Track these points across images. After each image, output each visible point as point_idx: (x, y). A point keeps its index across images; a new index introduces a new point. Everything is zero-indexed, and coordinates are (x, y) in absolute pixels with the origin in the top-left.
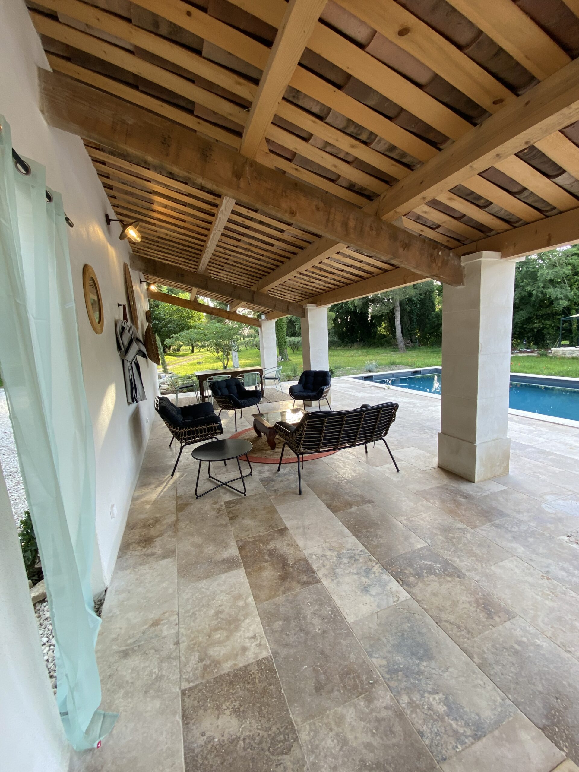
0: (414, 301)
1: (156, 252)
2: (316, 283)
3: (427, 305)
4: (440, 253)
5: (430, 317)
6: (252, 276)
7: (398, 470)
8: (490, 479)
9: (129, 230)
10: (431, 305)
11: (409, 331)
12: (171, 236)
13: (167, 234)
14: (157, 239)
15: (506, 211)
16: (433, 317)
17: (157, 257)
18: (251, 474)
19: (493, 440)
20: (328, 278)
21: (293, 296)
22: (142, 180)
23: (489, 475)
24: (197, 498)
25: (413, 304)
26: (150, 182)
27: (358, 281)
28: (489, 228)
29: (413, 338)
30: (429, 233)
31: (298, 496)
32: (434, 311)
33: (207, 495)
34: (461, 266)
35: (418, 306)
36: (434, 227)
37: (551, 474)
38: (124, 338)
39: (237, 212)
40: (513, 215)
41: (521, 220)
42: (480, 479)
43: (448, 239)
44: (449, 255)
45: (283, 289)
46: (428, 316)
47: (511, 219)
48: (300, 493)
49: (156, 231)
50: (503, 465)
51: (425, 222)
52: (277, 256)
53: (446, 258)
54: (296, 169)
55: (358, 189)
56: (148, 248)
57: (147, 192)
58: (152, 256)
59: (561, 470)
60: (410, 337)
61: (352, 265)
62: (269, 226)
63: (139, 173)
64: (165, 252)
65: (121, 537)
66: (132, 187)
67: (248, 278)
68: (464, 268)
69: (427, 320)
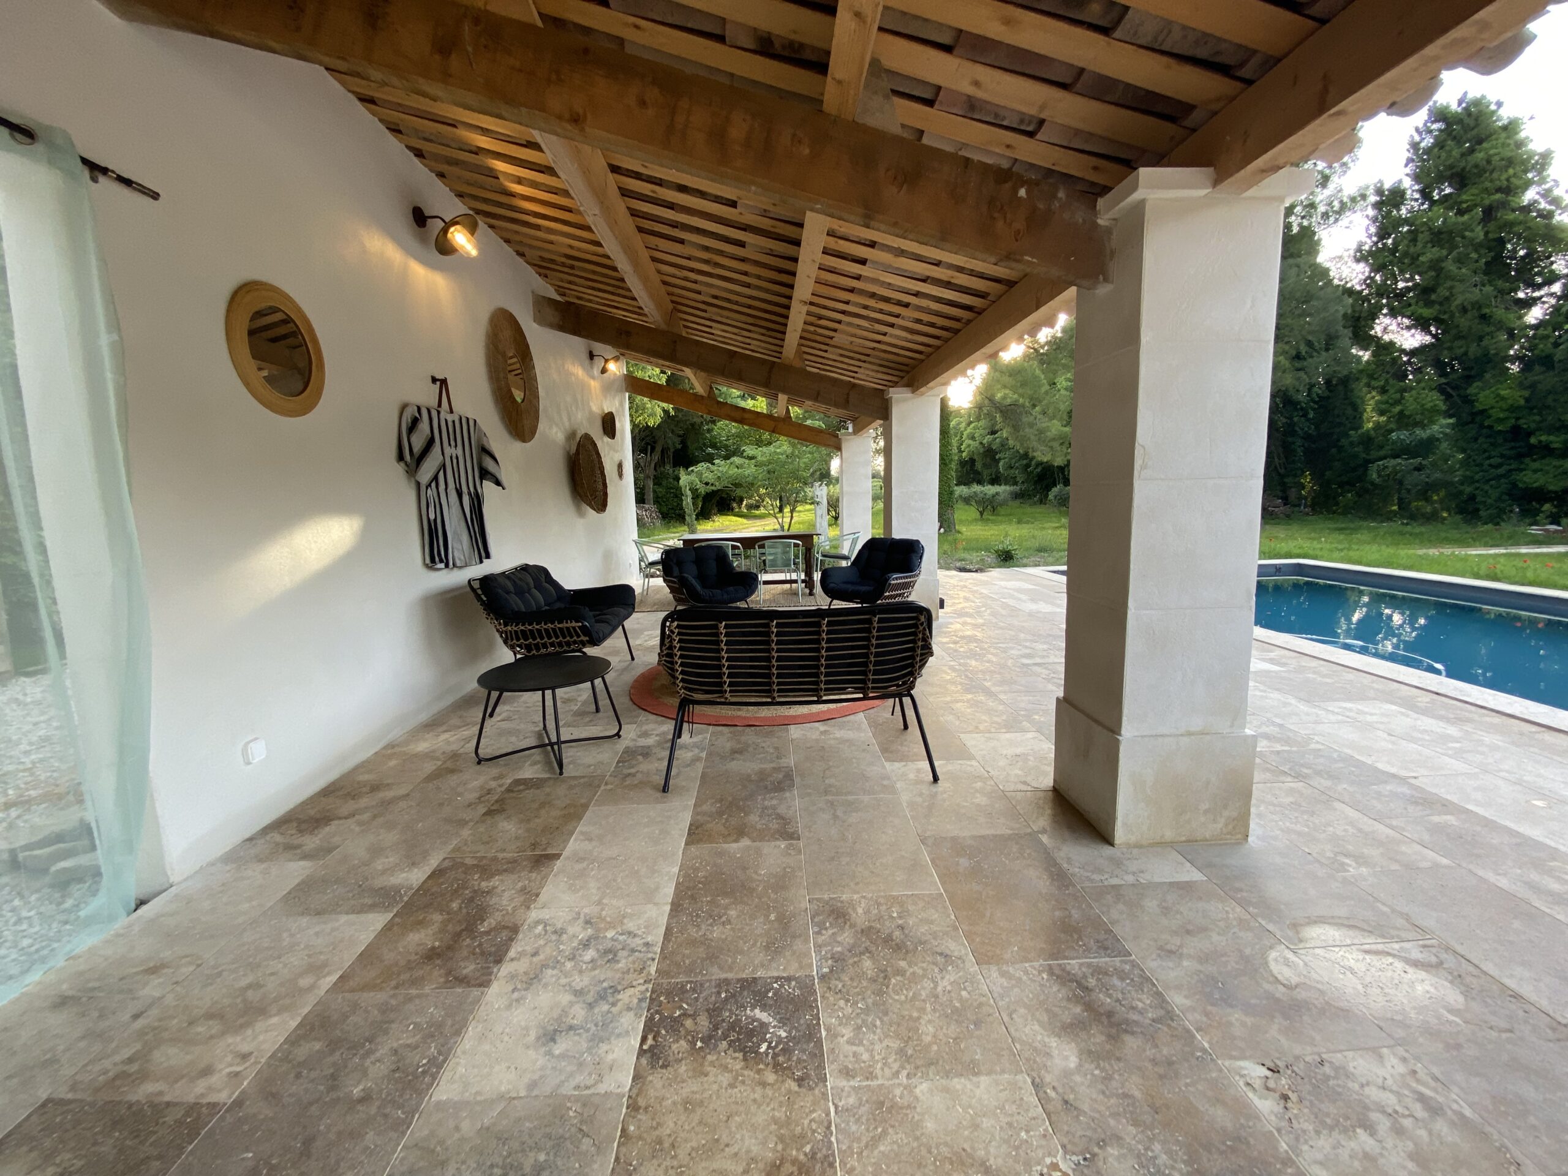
0: (1299, 403)
1: (590, 291)
2: (891, 336)
3: (1336, 412)
4: (1022, 192)
5: (1344, 442)
6: (769, 329)
7: (936, 779)
8: (1172, 845)
9: (456, 234)
10: (1349, 411)
11: (1282, 476)
12: (579, 250)
13: (571, 247)
14: (563, 260)
15: (1184, 28)
16: (1352, 444)
17: (598, 303)
18: (618, 735)
19: (1190, 734)
20: (903, 318)
21: (873, 374)
22: (437, 125)
23: (1169, 835)
24: (479, 763)
25: (1296, 409)
26: (454, 126)
27: (969, 322)
28: (1179, 102)
29: (1292, 494)
30: (1029, 151)
31: (659, 795)
32: (1360, 427)
33: (501, 761)
34: (1095, 225)
35: (1311, 415)
36: (1032, 128)
37: (1395, 867)
38: (414, 439)
39: (628, 170)
40: (1220, 40)
41: (1255, 52)
42: (1133, 839)
43: (1094, 161)
44: (1054, 196)
45: (841, 355)
46: (1339, 440)
47: (1217, 53)
48: (665, 789)
49: (552, 243)
50: (1226, 813)
51: (996, 115)
52: (767, 271)
53: (1041, 206)
54: (637, 27)
55: (784, 47)
56: (570, 282)
57: (471, 152)
58: (590, 301)
59: (1445, 861)
60: (1284, 491)
61: (928, 277)
62: (702, 194)
63: (429, 109)
64: (600, 290)
65: (291, 806)
66: (443, 145)
67: (763, 335)
68: (1108, 231)
69: (1334, 451)
